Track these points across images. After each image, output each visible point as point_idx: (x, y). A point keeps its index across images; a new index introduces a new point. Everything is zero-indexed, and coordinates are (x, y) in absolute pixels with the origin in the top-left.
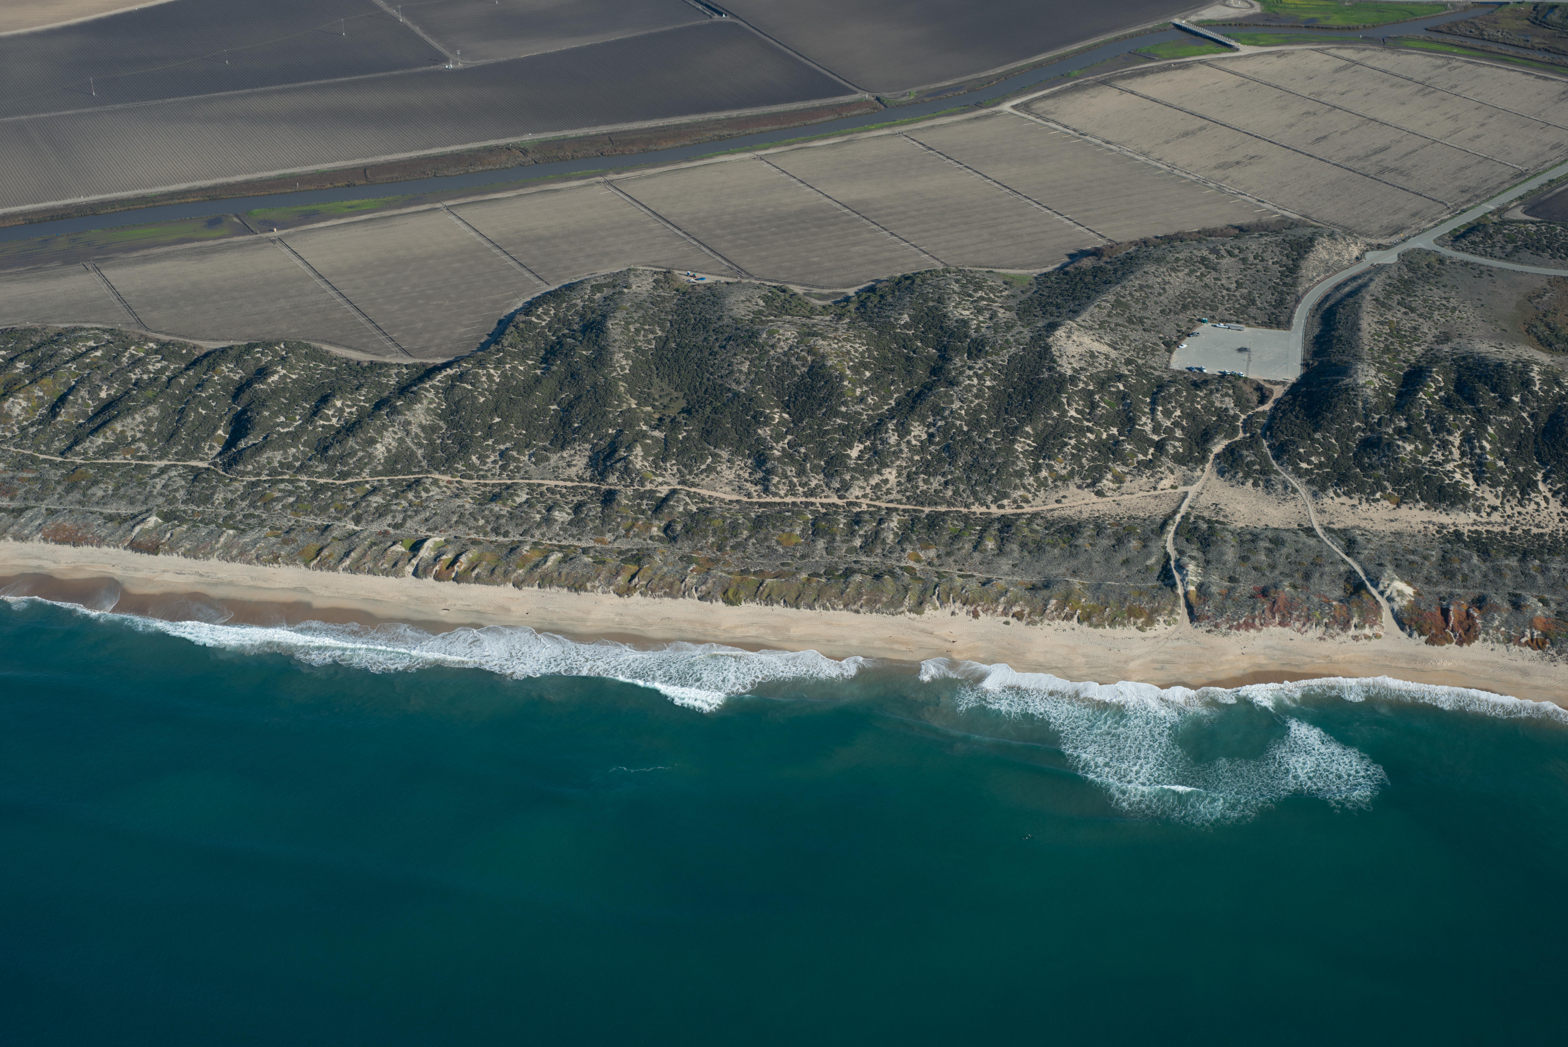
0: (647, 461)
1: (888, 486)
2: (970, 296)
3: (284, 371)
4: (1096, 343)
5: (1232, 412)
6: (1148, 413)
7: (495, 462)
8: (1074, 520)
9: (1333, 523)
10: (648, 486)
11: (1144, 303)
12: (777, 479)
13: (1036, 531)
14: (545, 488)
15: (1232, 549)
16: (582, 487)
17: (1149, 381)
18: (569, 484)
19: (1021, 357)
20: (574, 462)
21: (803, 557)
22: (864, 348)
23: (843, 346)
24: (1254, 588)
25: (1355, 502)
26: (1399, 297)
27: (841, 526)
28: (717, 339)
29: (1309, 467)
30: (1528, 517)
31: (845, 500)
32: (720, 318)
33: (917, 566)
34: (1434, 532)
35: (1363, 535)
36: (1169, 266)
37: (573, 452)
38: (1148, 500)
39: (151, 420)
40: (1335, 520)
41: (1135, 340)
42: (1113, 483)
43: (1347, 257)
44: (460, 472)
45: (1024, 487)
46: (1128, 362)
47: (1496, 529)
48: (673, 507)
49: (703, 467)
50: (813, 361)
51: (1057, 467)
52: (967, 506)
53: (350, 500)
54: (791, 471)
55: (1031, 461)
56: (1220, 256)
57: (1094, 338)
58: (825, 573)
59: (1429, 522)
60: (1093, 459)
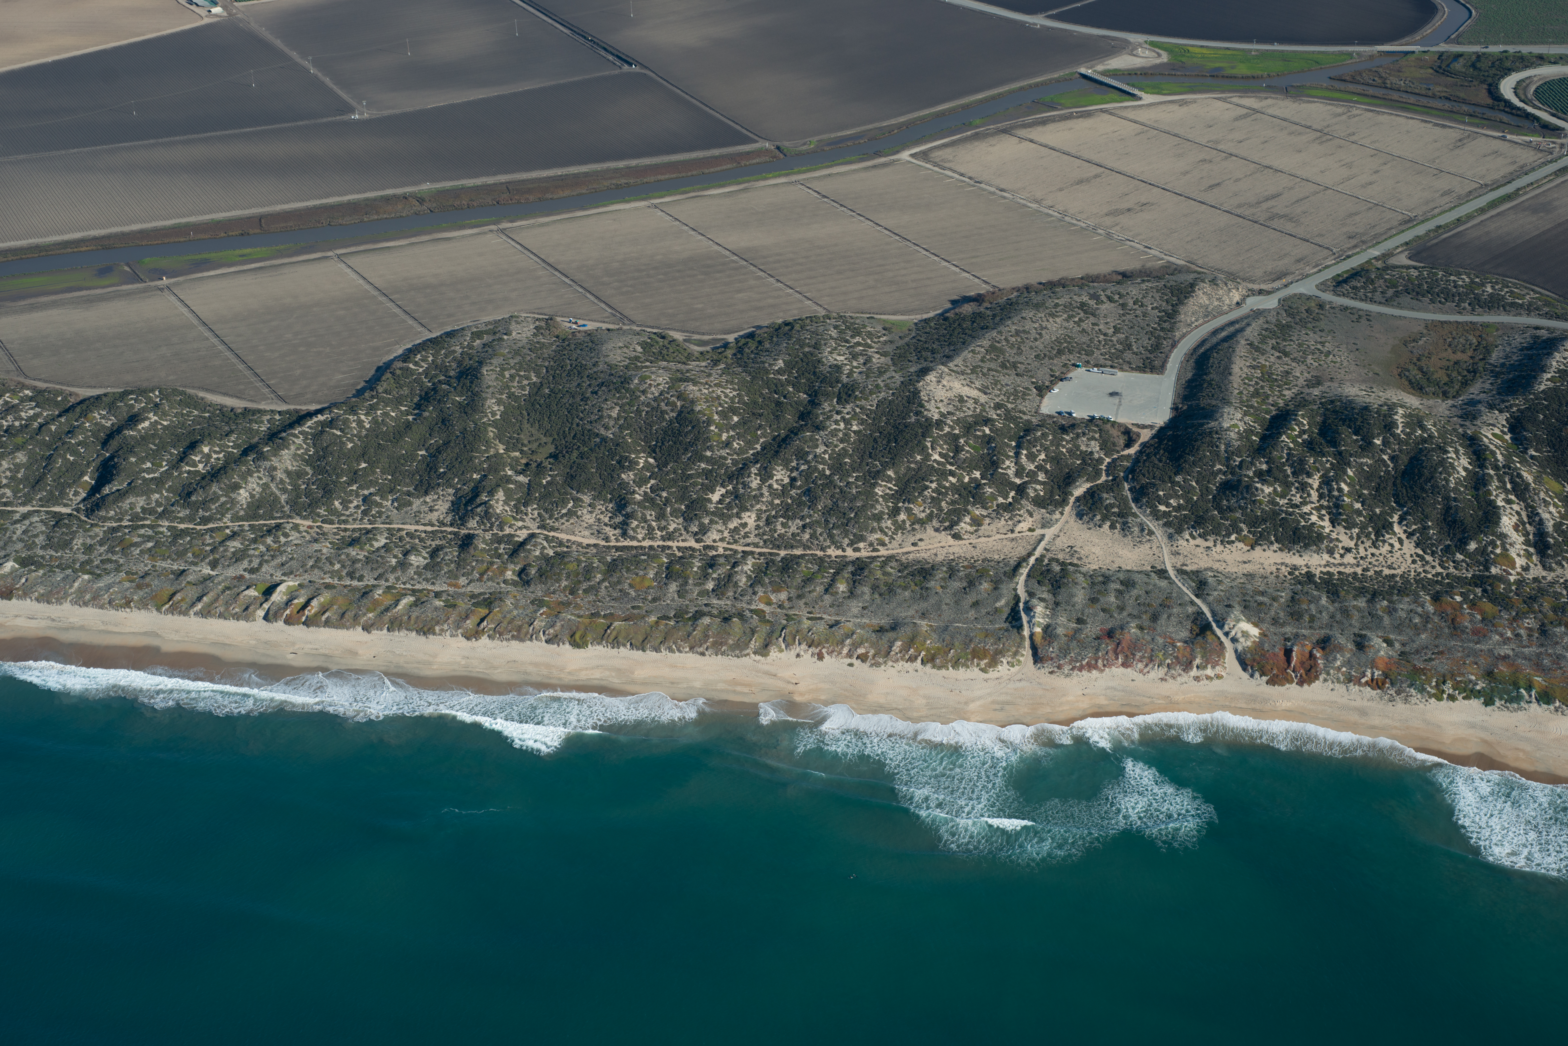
0: (509, 505)
1: (747, 530)
2: (847, 341)
3: (156, 418)
4: (966, 388)
5: (1096, 456)
6: (1012, 457)
7: (357, 507)
8: (929, 563)
9: (1186, 565)
10: (508, 531)
11: (1019, 348)
12: (636, 523)
13: (889, 574)
14: (405, 532)
15: (1082, 591)
16: (442, 532)
17: (1017, 425)
18: (429, 529)
19: (890, 402)
20: (436, 507)
21: (654, 600)
22: (735, 393)
23: (713, 391)
24: (1101, 630)
25: (1210, 544)
26: (1274, 341)
27: (695, 569)
28: (590, 385)
29: (1167, 510)
30: (1381, 559)
31: (702, 544)
32: (595, 365)
33: (767, 609)
34: (1286, 574)
35: (1215, 576)
36: (1047, 311)
37: (436, 497)
38: (1005, 542)
39: (18, 467)
40: (1188, 563)
41: (1007, 385)
42: (971, 525)
43: (1227, 302)
44: (321, 517)
45: (882, 530)
46: (998, 406)
47: (1348, 570)
48: (529, 551)
49: (564, 511)
50: (682, 406)
51: (916, 510)
52: (823, 549)
53: (209, 545)
54: (651, 515)
55: (890, 504)
56: (1099, 302)
57: (964, 382)
58: (675, 616)
59: (1282, 564)
60: (953, 502)
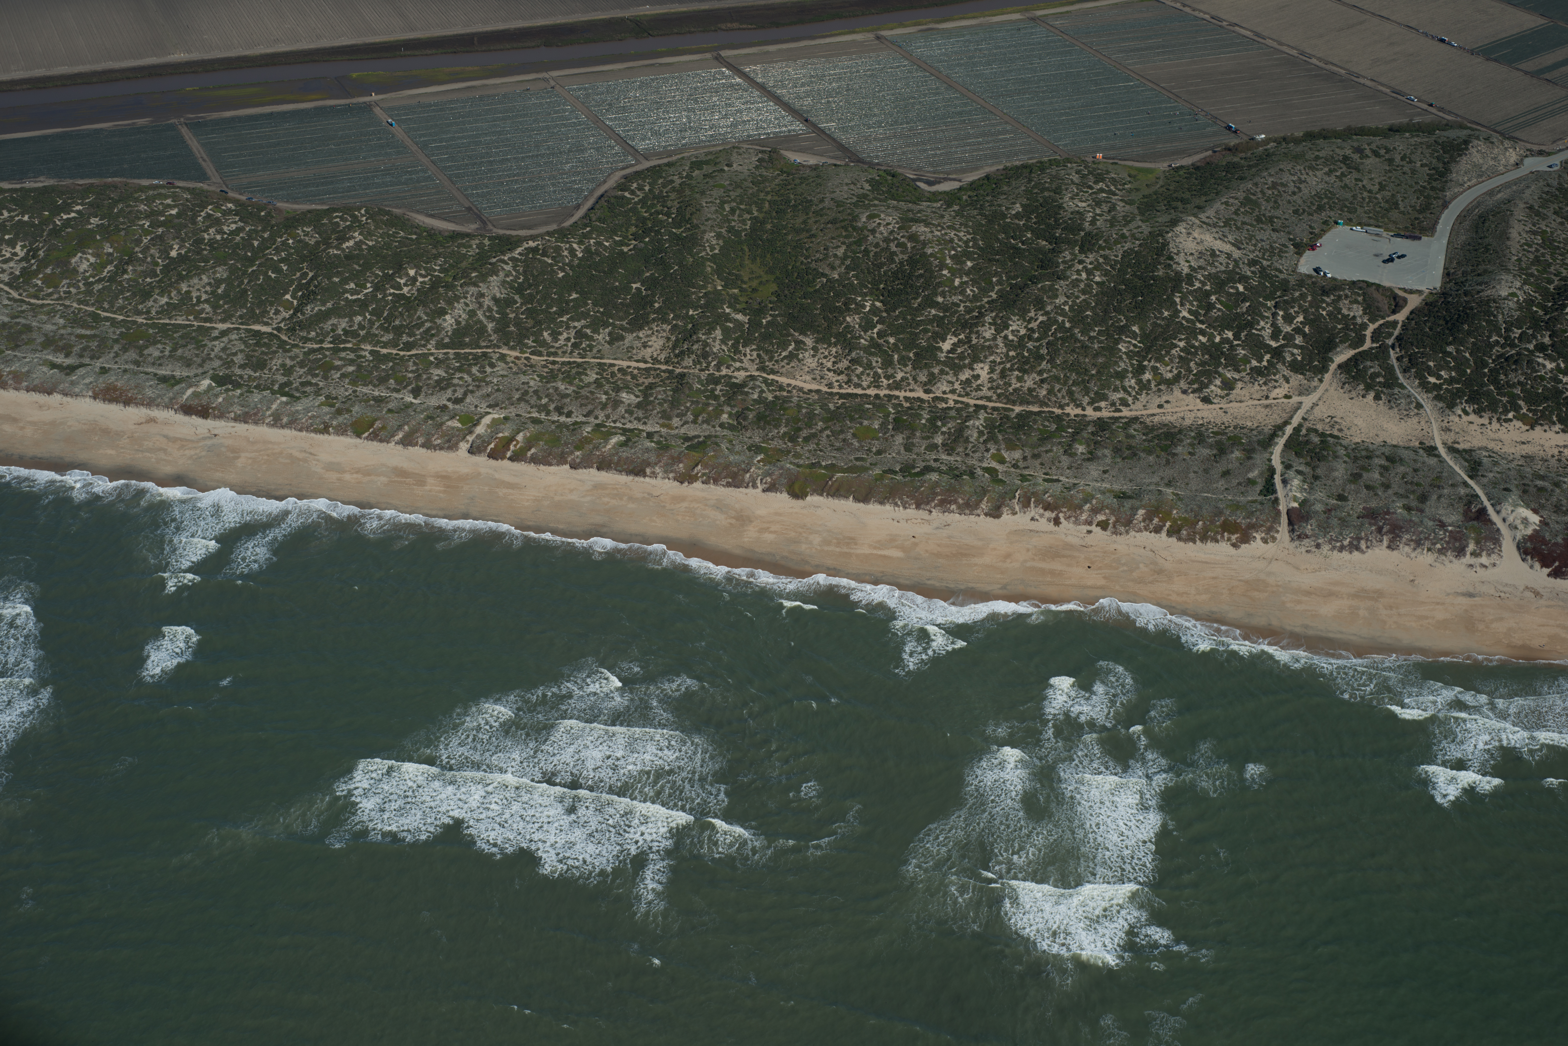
0: (726, 344)
1: (979, 382)
2: (1089, 187)
3: (361, 237)
4: (1218, 242)
5: (1359, 321)
6: (1268, 318)
7: (568, 339)
8: (1176, 427)
9: (1458, 443)
10: (724, 371)
11: (1276, 202)
12: (861, 369)
13: (1133, 437)
14: (616, 368)
15: (1344, 465)
16: (656, 369)
17: (1272, 284)
18: (642, 365)
19: (1136, 252)
20: (650, 343)
21: (879, 452)
22: (969, 237)
23: (946, 234)
24: (1364, 508)
25: (1485, 421)
26: (1556, 206)
27: (923, 421)
28: (816, 222)
29: (1438, 382)
31: (932, 395)
32: (821, 201)
33: (999, 467)
35: (1489, 457)
36: (1307, 164)
37: (650, 332)
38: (1259, 408)
39: (218, 282)
40: (1460, 440)
41: (1262, 240)
42: (1222, 389)
43: (1503, 162)
44: (529, 348)
45: (1125, 389)
46: (1252, 263)
48: (747, 393)
49: (784, 354)
50: (913, 248)
51: (1162, 369)
52: (1061, 407)
53: (412, 372)
54: (877, 362)
55: (1135, 362)
56: (1364, 156)
57: (1216, 236)
58: (901, 470)
59: (1565, 446)
60: (1202, 364)
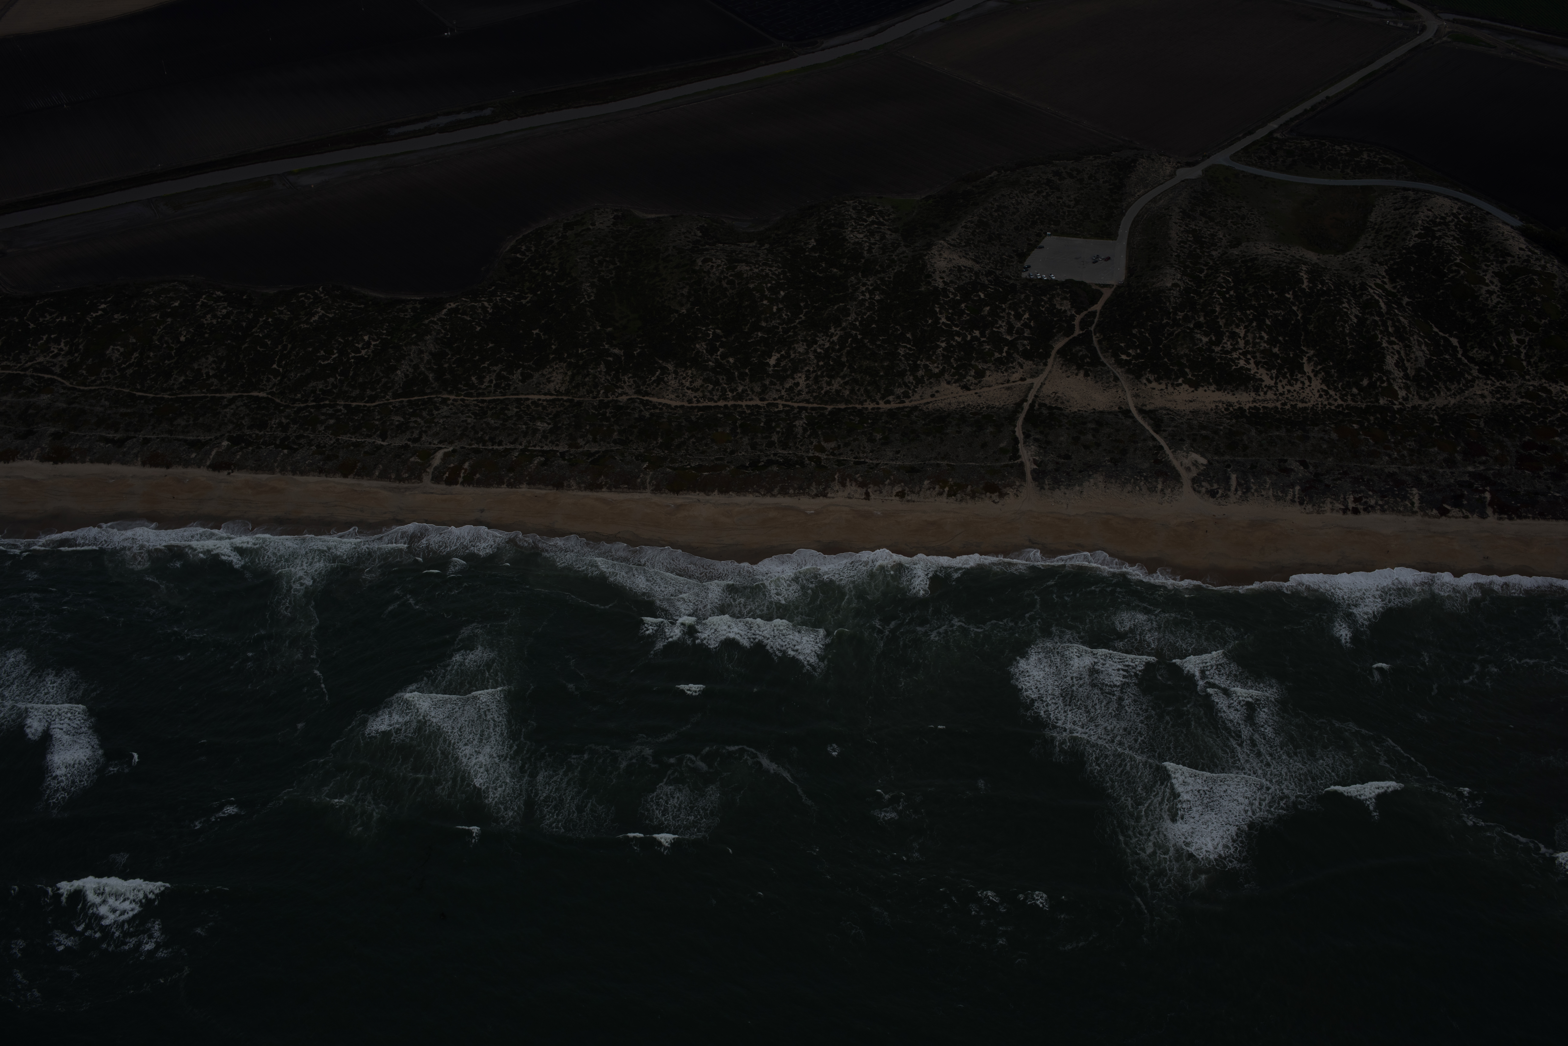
0: (610, 375)
2: (864, 220)
3: (323, 311)
4: (963, 259)
5: (1069, 313)
6: (1004, 317)
7: (491, 381)
8: (945, 411)
10: (611, 397)
11: (1001, 222)
12: (712, 386)
13: (915, 422)
14: (530, 401)
15: (1067, 431)
16: (559, 400)
17: (1004, 290)
18: (549, 397)
19: (904, 273)
20: (552, 379)
21: (732, 452)
22: (780, 271)
23: (762, 270)
25: (1163, 386)
26: (1201, 208)
27: (762, 424)
29: (1128, 358)
30: (1295, 394)
31: (766, 402)
32: (667, 249)
33: (821, 456)
34: (1223, 410)
35: (1168, 414)
36: (1021, 188)
37: (551, 370)
38: (1003, 391)
39: (221, 359)
40: (1147, 403)
41: (994, 254)
42: (976, 378)
43: (1162, 174)
44: (463, 391)
45: (906, 385)
46: (988, 273)
47: (1270, 405)
48: (630, 414)
49: (653, 379)
50: (739, 284)
51: (931, 366)
52: (861, 403)
53: (377, 420)
54: (723, 379)
55: (911, 362)
56: (1062, 178)
57: (961, 254)
58: (750, 465)
59: (1220, 401)
60: (960, 359)
